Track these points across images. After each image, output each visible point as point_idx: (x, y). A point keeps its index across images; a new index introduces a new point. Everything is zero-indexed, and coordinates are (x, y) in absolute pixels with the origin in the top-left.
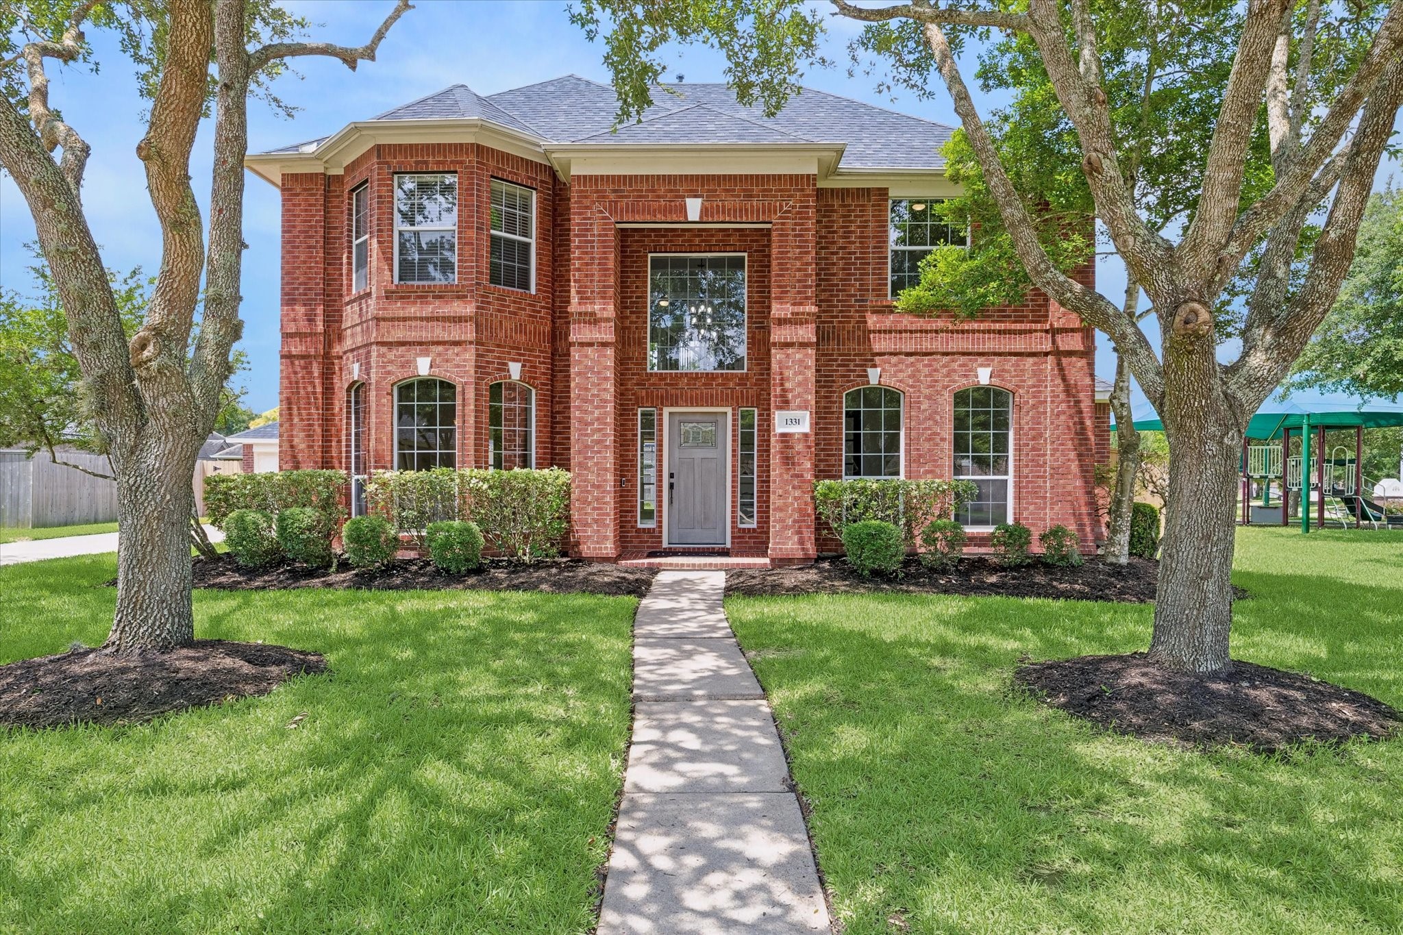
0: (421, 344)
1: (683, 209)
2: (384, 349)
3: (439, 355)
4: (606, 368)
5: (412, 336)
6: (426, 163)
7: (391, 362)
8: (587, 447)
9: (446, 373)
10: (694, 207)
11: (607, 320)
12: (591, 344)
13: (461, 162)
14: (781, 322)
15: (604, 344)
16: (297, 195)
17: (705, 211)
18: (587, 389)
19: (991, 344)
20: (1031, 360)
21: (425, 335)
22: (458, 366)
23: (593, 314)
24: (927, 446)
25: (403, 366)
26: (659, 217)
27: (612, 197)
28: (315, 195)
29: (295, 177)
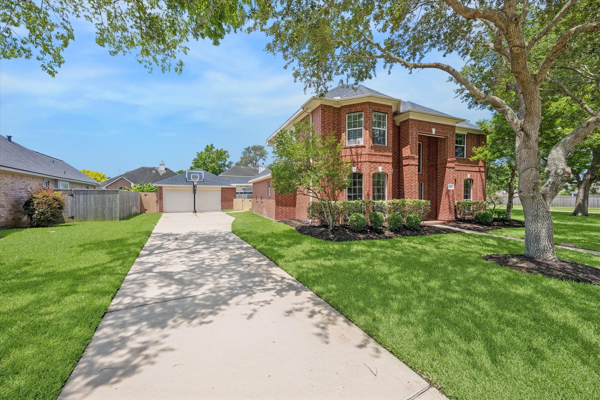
0: (379, 162)
1: (432, 131)
2: (370, 164)
3: (384, 166)
4: (416, 172)
5: (378, 160)
6: (380, 109)
7: (372, 167)
8: (412, 193)
9: (386, 171)
10: (434, 130)
11: (417, 159)
12: (413, 165)
13: (389, 111)
14: (449, 162)
15: (416, 165)
16: (326, 112)
17: (436, 132)
18: (412, 177)
19: (470, 169)
20: (476, 173)
21: (381, 160)
22: (388, 170)
23: (414, 157)
24: (460, 192)
25: (375, 169)
26: (427, 133)
27: (418, 126)
28: (331, 112)
29: (325, 106)
